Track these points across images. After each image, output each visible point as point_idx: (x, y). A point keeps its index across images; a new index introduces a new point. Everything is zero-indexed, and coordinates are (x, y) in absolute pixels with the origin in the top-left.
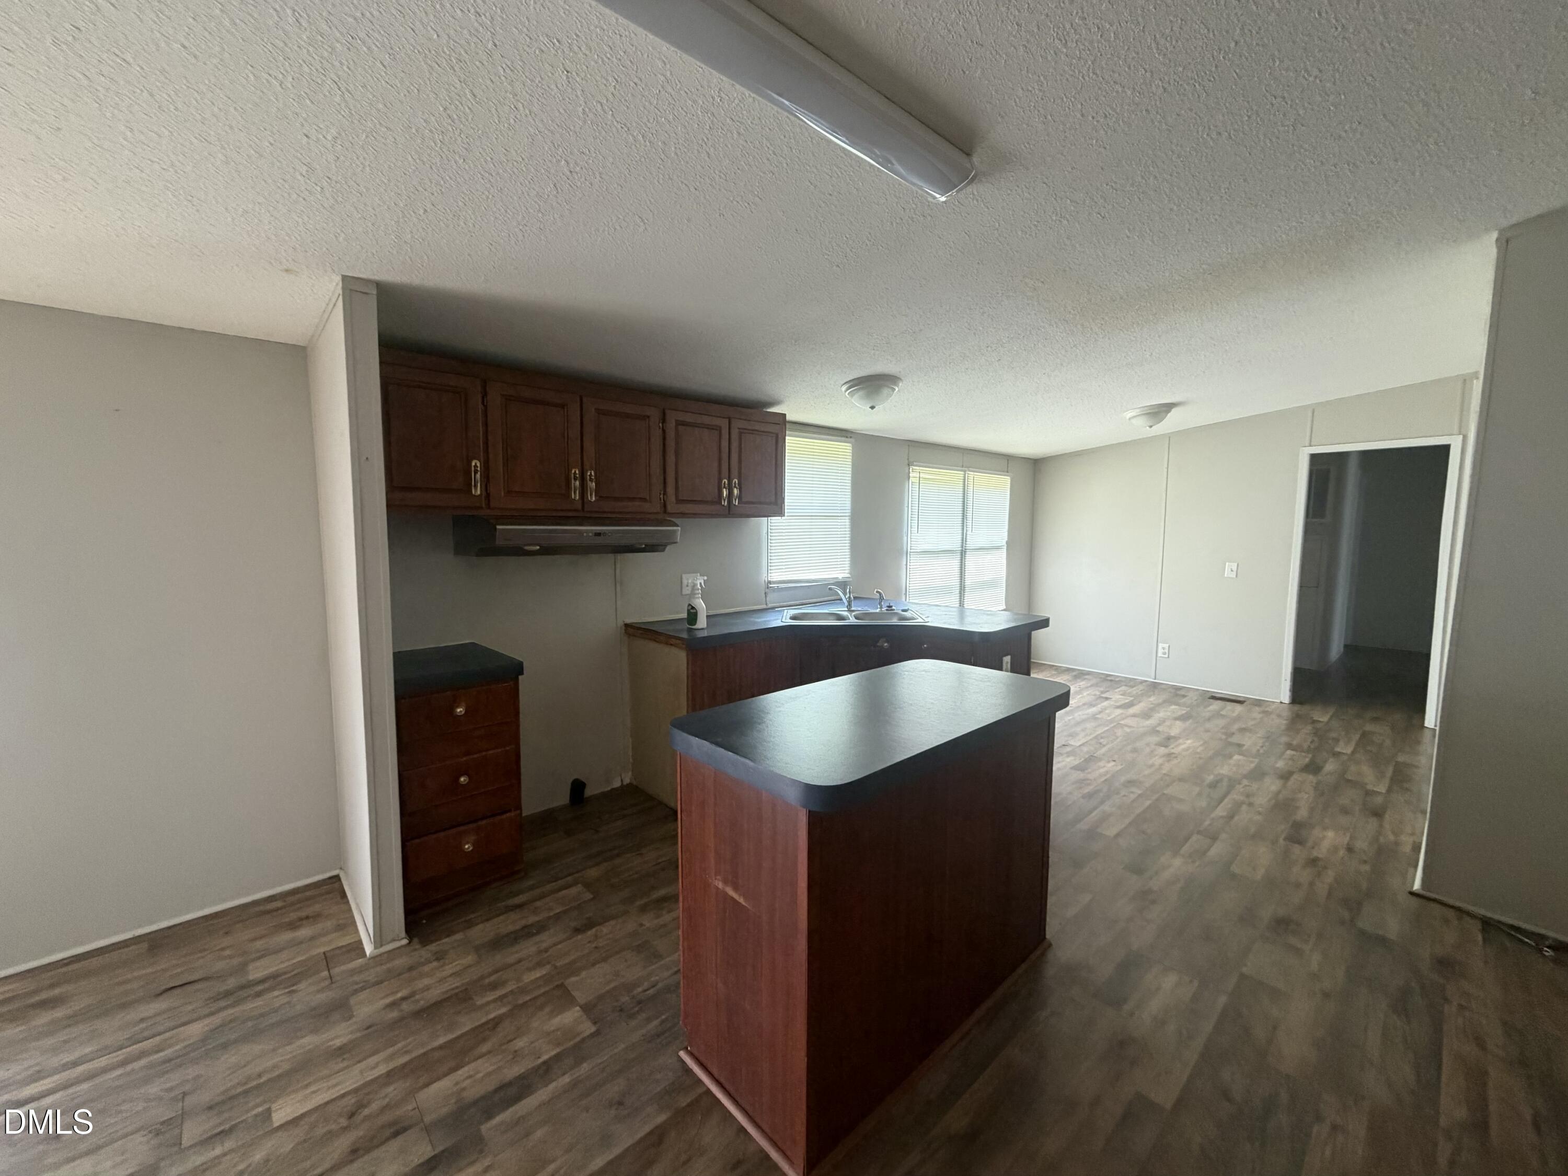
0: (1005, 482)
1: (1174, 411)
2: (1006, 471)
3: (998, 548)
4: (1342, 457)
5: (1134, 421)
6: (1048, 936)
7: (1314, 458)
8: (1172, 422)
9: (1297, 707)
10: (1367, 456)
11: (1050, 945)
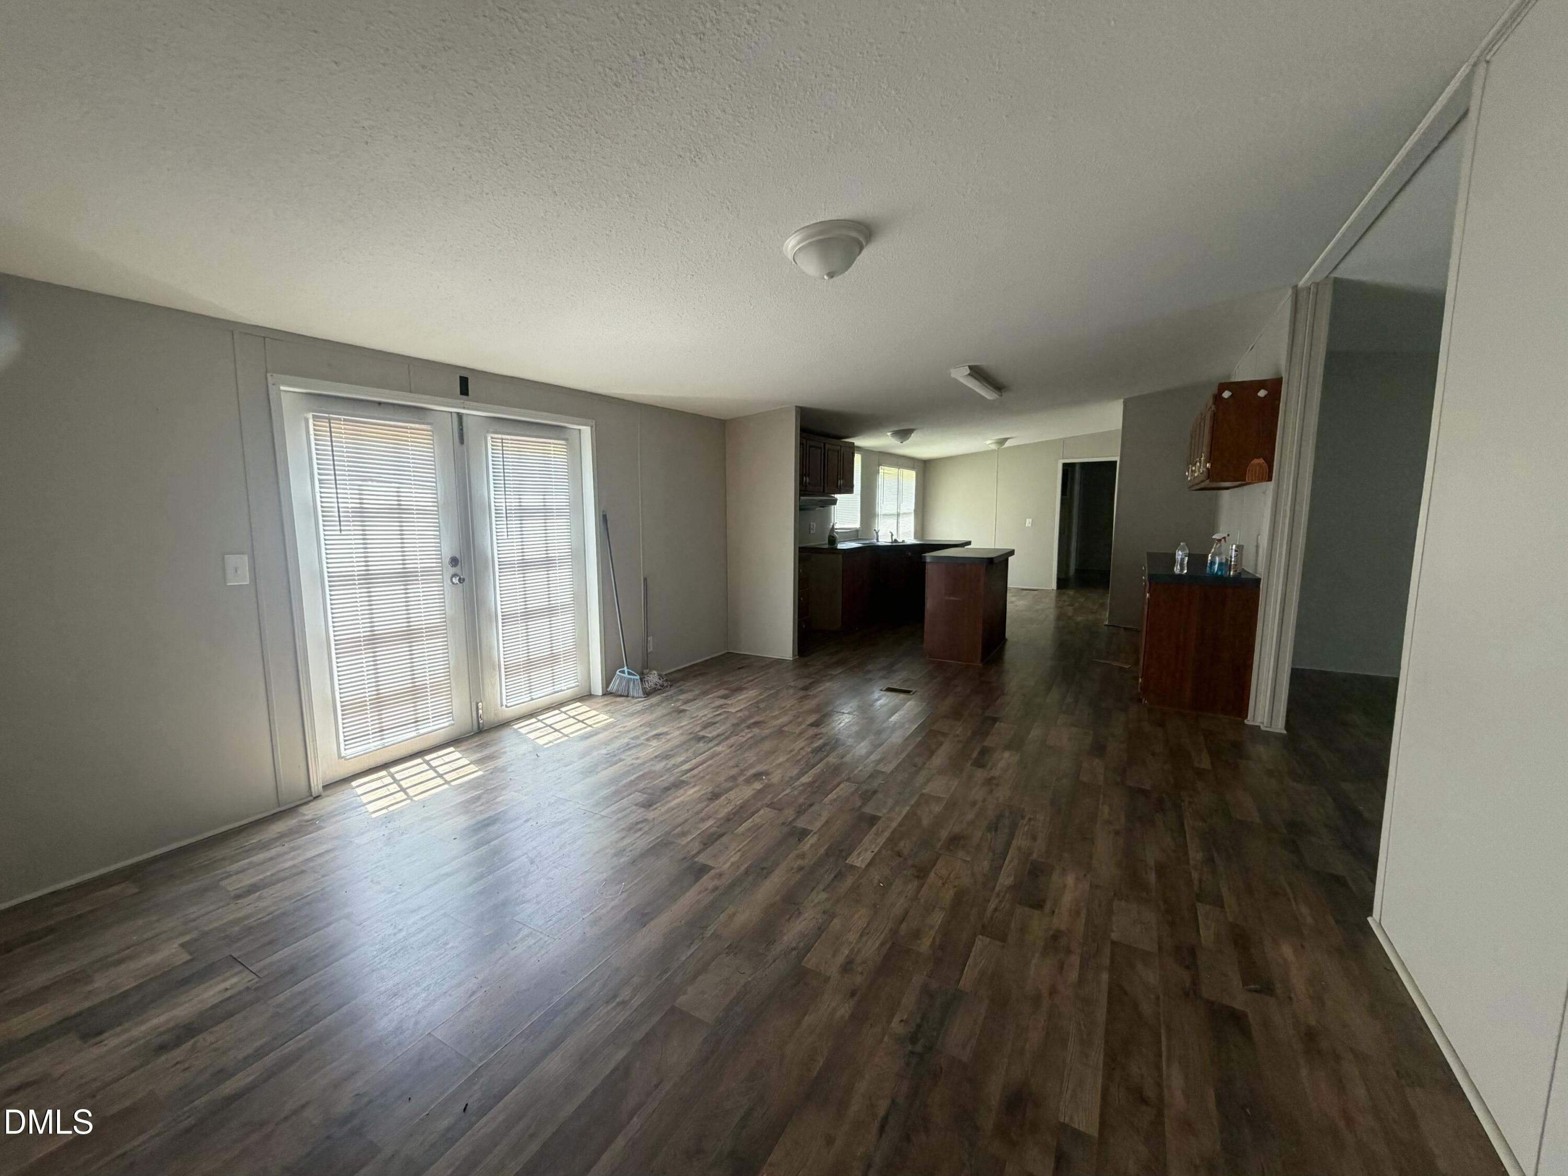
0: (912, 474)
1: (1009, 440)
2: (912, 468)
3: (909, 514)
4: (1073, 465)
5: (990, 446)
6: (1006, 637)
7: (1065, 465)
8: (1007, 444)
9: (1059, 591)
10: (1083, 465)
11: (1007, 640)
